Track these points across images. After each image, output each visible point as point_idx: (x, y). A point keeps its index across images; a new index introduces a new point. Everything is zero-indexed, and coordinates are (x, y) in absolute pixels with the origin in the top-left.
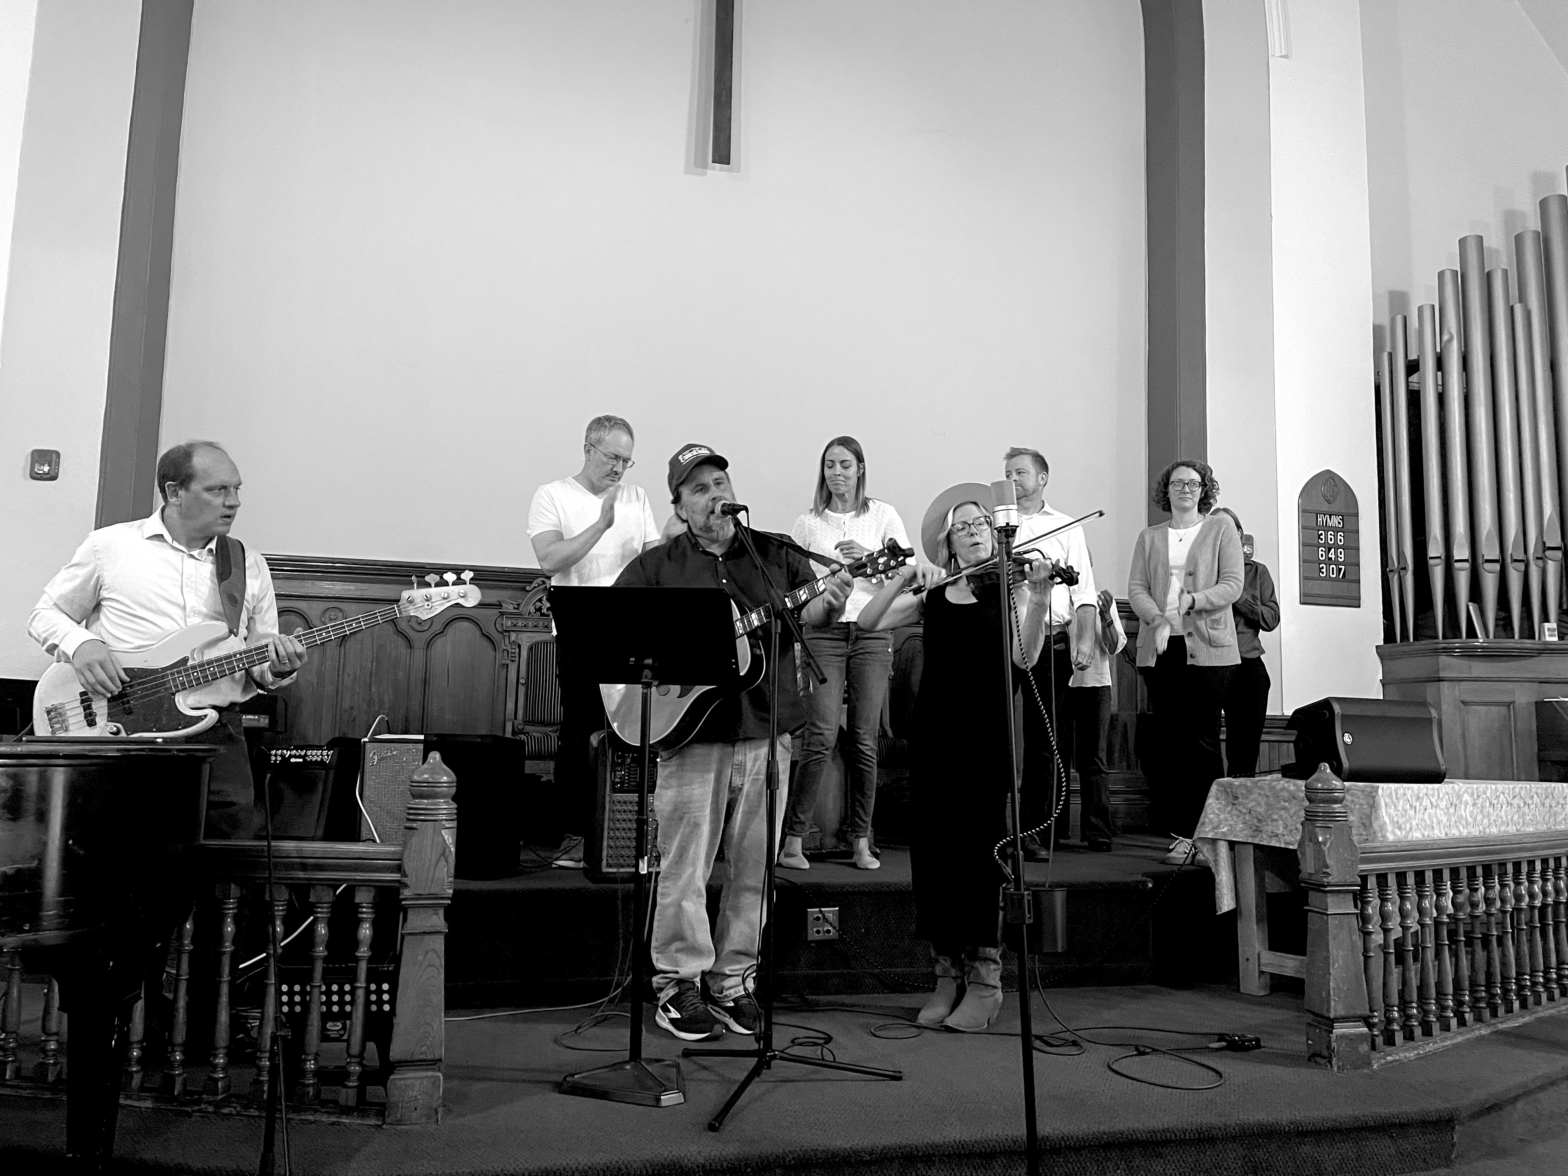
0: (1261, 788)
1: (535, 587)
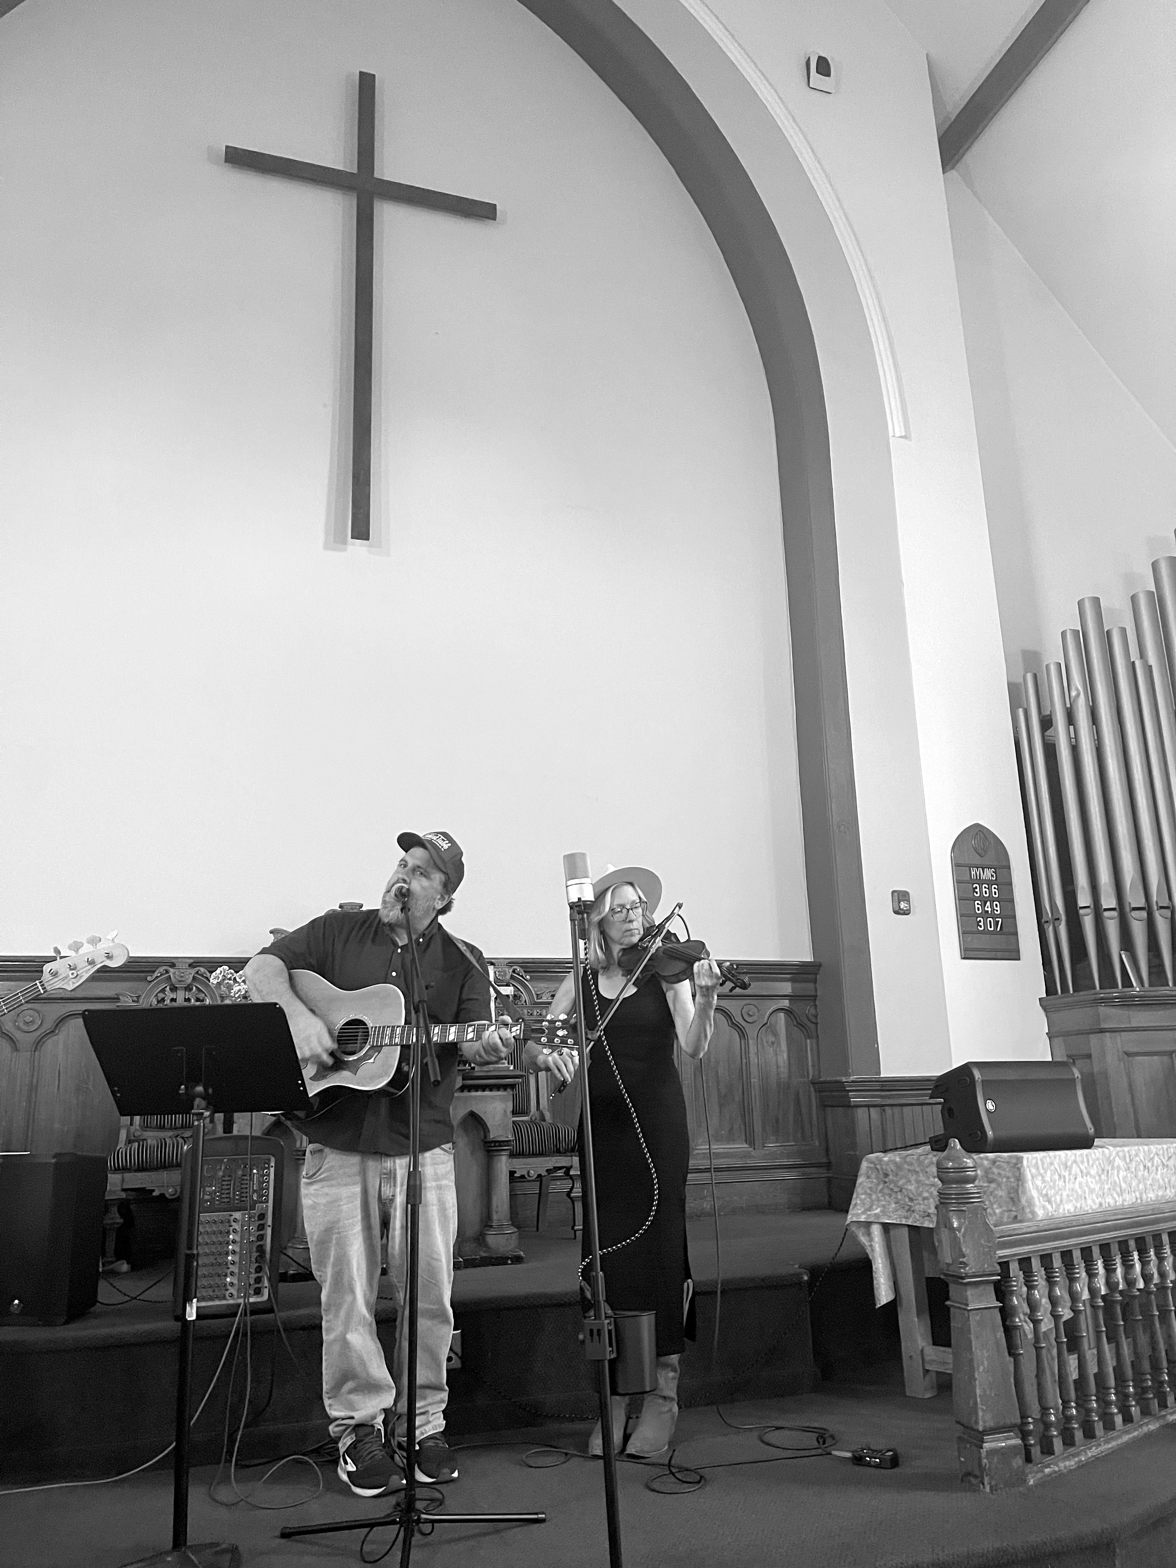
0: (911, 1164)
1: (157, 977)
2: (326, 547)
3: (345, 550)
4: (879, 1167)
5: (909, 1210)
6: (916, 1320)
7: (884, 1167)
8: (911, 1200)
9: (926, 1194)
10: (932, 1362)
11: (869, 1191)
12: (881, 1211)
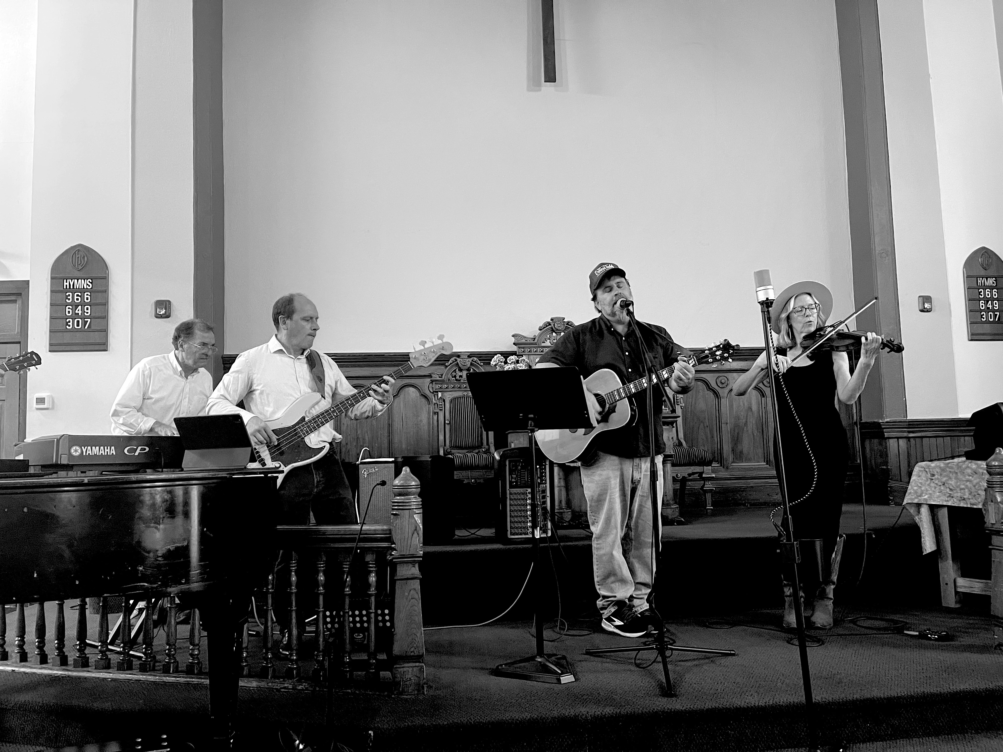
0: (952, 468)
1: (451, 364)
2: (529, 90)
3: (540, 90)
4: (927, 470)
5: (949, 496)
6: (951, 562)
7: (931, 470)
8: (951, 490)
9: (963, 487)
10: (961, 587)
11: (920, 485)
12: (929, 497)
